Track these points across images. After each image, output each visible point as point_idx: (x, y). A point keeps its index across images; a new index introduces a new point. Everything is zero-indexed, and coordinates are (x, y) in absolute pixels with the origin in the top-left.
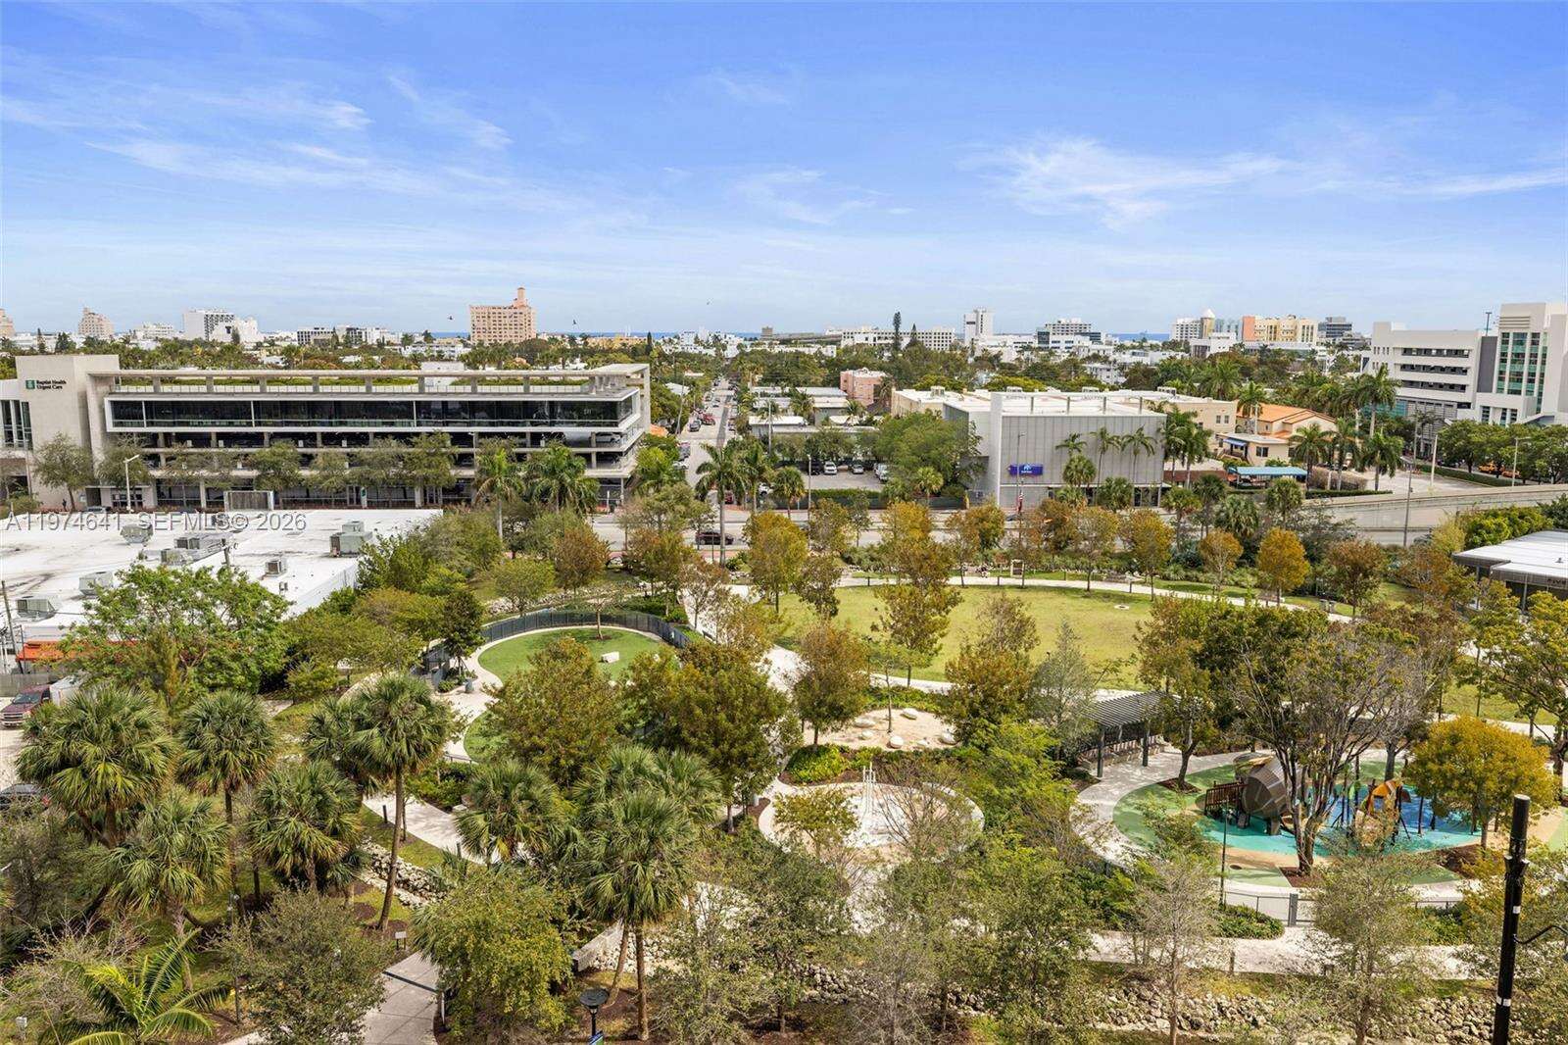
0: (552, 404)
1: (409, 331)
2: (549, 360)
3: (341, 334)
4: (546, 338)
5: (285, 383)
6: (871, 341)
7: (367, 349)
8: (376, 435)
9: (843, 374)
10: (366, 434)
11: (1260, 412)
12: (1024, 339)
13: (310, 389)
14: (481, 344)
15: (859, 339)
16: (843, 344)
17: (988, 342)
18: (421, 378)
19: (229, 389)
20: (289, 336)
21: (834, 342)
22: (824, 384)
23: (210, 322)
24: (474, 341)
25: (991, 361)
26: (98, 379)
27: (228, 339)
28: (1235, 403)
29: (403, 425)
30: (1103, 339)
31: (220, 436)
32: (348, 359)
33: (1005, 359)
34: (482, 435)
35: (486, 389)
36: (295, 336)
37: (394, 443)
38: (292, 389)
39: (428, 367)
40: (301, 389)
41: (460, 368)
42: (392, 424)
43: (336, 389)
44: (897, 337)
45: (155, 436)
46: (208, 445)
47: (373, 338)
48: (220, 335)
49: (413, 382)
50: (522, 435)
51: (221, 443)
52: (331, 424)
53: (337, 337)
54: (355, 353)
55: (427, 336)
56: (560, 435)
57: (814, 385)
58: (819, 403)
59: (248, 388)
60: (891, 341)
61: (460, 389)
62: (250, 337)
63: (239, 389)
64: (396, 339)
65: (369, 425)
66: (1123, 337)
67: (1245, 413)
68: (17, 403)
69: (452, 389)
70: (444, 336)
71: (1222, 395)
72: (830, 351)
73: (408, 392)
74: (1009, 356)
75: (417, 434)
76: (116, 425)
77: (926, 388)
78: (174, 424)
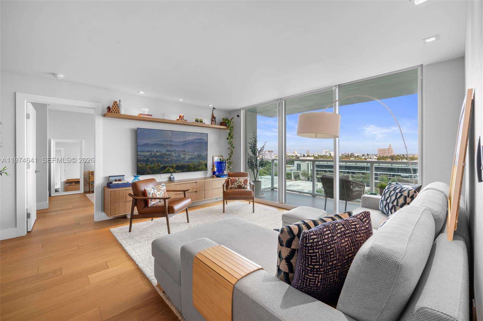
0: (398, 168)
1: (364, 154)
2: (397, 159)
3: (350, 154)
4: (396, 155)
8: (357, 172)
10: (355, 172)
14: (380, 156)
24: (378, 155)
29: (363, 171)
31: (328, 171)
34: (380, 174)
37: (361, 174)
42: (361, 171)
45: (318, 170)
46: (326, 172)
47: (356, 155)
50: (390, 174)
51: (329, 172)
52: (348, 170)
54: (352, 158)
55: (368, 155)
56: (400, 175)
64: (361, 155)
65: (356, 170)
68: (299, 164)
70: (371, 155)
75: (366, 173)
78: (321, 168)
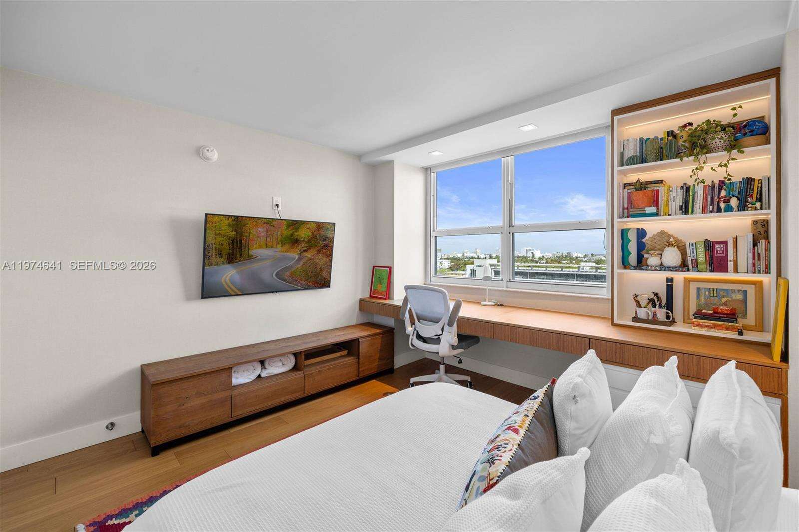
5: (538, 267)
7: (572, 259)
13: (545, 269)
18: (579, 267)
19: (523, 268)
20: (549, 255)
23: (527, 251)
26: (492, 265)
27: (531, 256)
32: (563, 261)
35: (601, 271)
36: (551, 255)
38: (540, 269)
39: (582, 264)
40: (542, 269)
41: (594, 264)
43: (552, 269)
48: (530, 254)
49: (576, 268)
53: (563, 255)
59: (528, 269)
61: (591, 271)
62: (538, 254)
63: (525, 269)
69: (589, 271)
73: (574, 271)
76: (495, 277)
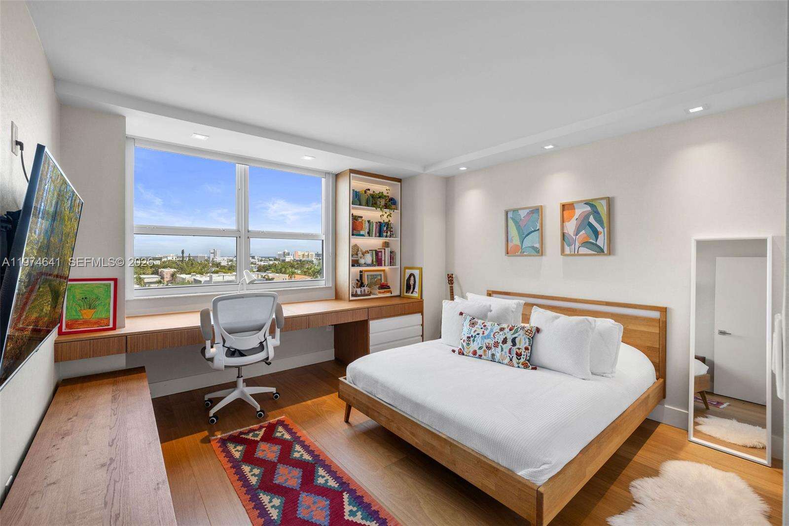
6: (174, 259)
9: (160, 270)
11: (295, 277)
12: (230, 258)
15: (170, 258)
16: (163, 260)
17: (218, 259)
21: (160, 259)
22: (152, 274)
25: (218, 265)
28: (288, 275)
30: (256, 258)
33: (222, 264)
44: (183, 257)
57: (148, 274)
58: (146, 281)
60: (181, 259)
66: (262, 257)
67: (291, 277)
71: (285, 273)
72: (158, 262)
74: (224, 263)
77: (189, 274)
